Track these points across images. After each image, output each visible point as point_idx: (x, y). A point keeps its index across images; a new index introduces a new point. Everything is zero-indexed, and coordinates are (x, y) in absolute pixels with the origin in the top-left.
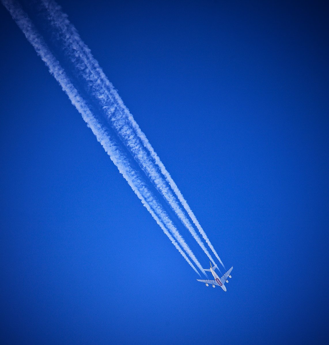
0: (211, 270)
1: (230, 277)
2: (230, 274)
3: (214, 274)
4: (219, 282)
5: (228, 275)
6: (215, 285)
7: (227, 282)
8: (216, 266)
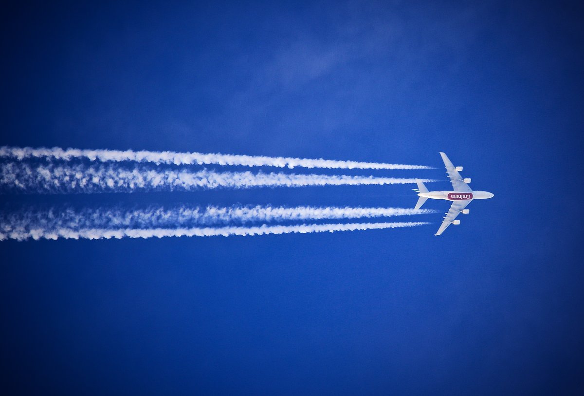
0: (425, 195)
1: (460, 169)
2: (455, 165)
3: (436, 195)
4: (461, 197)
5: (454, 171)
6: (466, 208)
7: (468, 180)
8: (419, 182)
